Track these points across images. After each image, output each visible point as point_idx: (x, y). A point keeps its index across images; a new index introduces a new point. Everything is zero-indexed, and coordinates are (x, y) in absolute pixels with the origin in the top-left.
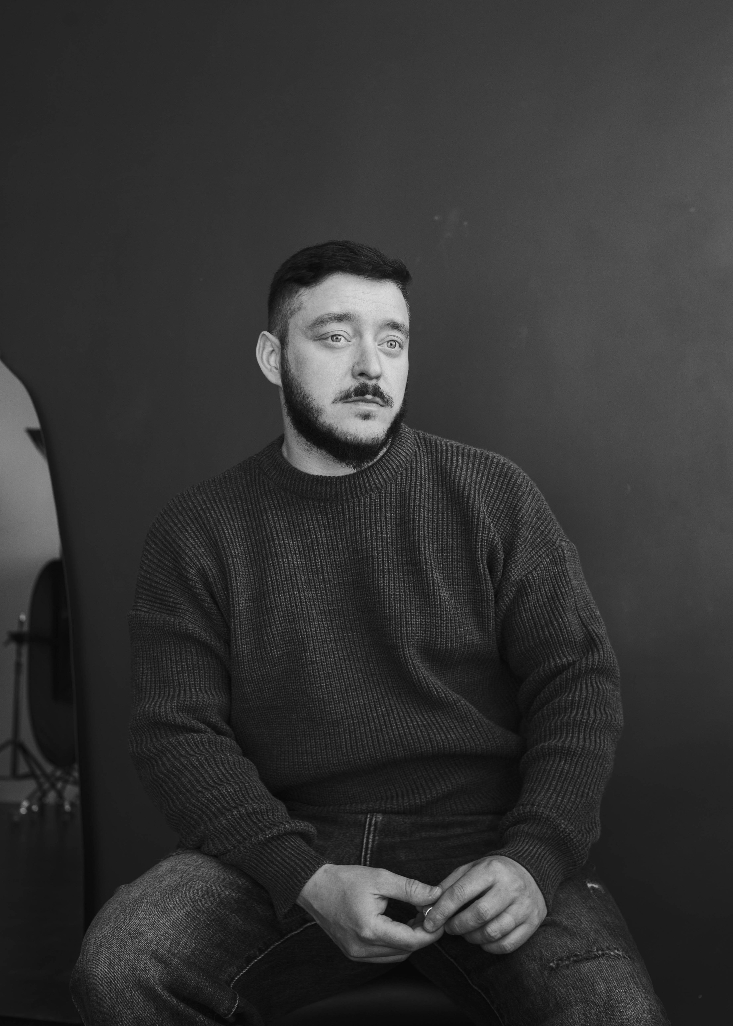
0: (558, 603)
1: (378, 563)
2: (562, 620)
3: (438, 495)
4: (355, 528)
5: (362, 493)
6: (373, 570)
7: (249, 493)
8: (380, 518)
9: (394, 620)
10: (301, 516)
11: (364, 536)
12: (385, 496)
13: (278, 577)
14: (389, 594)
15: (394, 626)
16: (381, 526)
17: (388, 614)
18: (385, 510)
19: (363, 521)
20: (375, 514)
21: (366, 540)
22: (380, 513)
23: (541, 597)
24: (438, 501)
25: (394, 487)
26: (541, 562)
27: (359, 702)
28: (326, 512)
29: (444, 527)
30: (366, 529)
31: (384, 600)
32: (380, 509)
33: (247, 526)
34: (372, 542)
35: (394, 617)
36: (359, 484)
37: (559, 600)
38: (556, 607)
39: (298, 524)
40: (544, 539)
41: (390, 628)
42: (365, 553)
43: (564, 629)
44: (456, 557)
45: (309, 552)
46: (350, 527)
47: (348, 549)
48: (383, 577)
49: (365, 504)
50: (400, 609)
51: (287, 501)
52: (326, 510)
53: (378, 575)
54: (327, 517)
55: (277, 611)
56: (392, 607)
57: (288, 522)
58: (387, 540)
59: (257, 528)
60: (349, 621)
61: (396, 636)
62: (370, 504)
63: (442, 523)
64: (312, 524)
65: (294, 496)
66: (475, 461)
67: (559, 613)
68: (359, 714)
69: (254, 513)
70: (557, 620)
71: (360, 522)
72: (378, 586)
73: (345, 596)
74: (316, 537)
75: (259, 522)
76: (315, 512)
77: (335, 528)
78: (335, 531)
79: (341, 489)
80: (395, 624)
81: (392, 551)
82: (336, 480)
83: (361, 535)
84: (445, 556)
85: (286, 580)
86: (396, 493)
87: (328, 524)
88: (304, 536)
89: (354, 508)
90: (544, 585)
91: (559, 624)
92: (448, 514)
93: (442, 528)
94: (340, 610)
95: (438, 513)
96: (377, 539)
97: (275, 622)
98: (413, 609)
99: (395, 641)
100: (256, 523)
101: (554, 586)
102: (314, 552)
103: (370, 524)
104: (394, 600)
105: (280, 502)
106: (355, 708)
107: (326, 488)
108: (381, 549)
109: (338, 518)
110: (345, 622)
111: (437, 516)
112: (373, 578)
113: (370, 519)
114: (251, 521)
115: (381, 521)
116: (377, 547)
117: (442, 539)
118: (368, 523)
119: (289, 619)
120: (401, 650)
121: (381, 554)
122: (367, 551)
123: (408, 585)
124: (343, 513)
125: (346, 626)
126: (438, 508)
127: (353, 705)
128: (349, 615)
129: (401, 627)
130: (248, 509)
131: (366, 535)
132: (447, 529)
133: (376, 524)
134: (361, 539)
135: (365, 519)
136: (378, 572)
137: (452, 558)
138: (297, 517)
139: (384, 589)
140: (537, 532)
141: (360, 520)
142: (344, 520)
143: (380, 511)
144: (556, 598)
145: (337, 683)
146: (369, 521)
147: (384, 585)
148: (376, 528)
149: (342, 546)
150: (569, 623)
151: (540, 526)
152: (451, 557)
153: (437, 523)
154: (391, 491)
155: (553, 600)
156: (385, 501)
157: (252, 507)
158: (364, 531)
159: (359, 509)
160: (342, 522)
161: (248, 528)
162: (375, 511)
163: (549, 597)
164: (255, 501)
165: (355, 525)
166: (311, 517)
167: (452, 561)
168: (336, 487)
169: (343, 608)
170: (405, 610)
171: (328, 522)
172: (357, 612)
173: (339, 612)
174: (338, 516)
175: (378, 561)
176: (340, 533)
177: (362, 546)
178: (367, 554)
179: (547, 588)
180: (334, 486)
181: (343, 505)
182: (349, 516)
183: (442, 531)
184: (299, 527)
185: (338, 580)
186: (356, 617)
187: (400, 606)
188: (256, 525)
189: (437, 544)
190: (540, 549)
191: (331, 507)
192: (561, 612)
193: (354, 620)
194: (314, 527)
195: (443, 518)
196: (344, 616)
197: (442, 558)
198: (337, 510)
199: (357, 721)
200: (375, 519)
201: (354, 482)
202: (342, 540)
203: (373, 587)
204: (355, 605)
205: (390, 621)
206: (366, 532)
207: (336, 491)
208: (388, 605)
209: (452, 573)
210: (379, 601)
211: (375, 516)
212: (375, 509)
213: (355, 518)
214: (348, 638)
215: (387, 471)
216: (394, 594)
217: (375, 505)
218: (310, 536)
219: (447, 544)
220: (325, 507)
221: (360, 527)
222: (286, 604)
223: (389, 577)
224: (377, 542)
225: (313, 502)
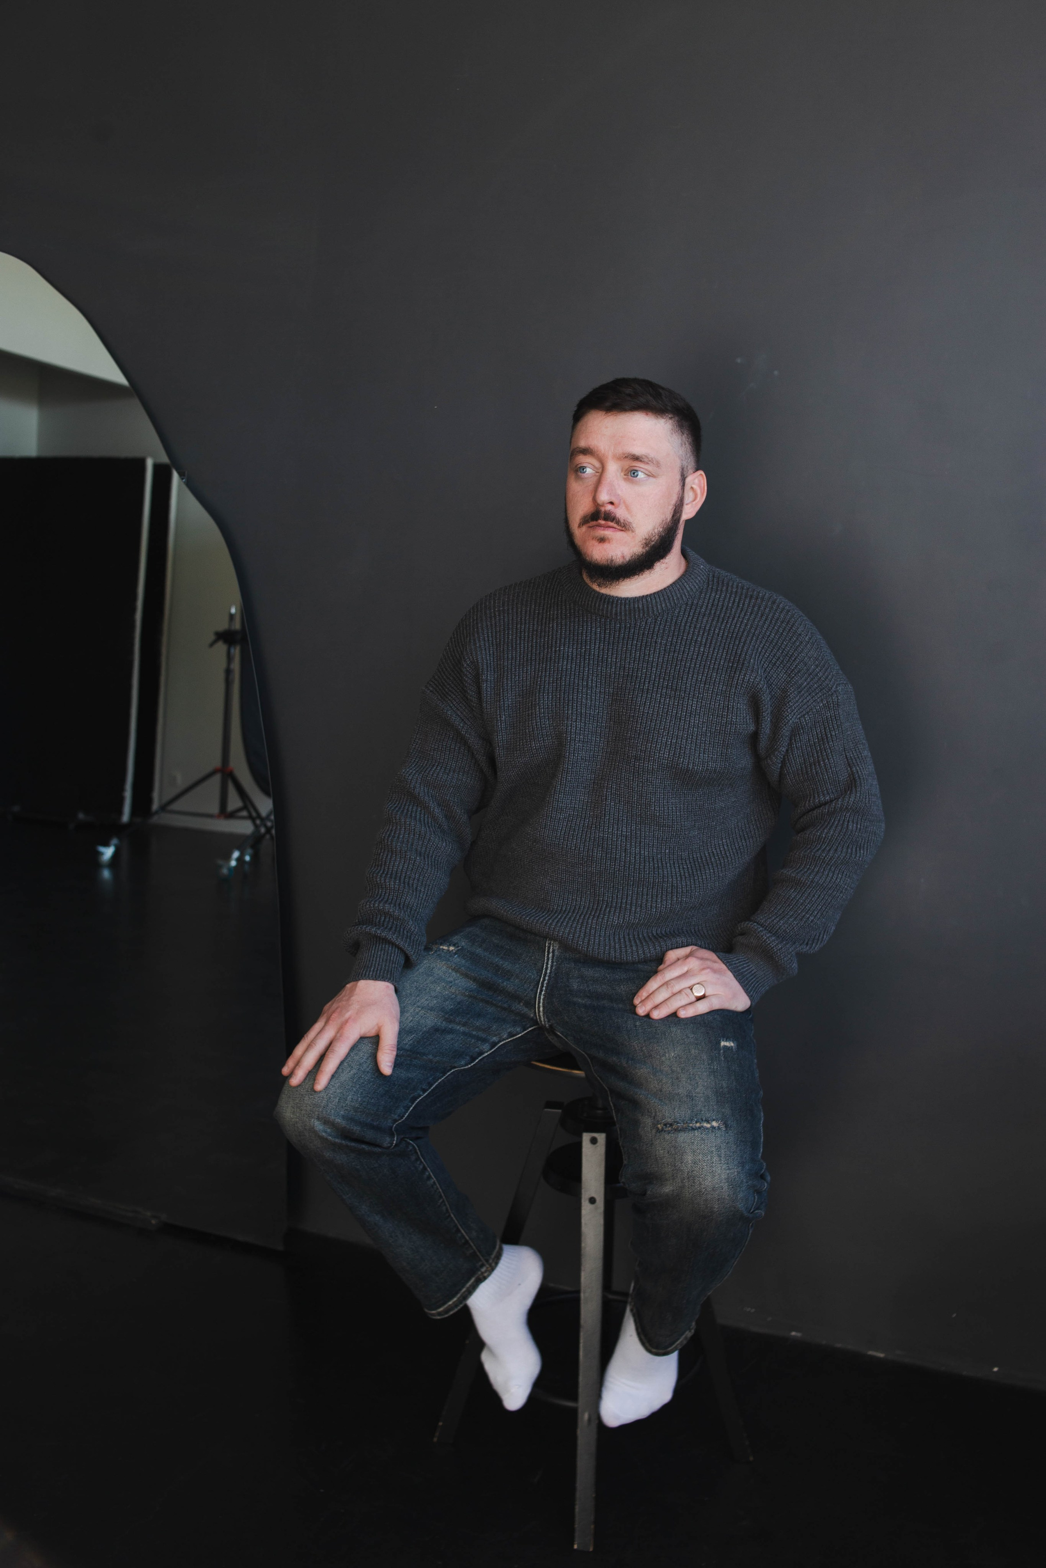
0: (827, 745)
1: (640, 683)
2: (829, 760)
3: (714, 630)
4: (627, 647)
5: (639, 616)
6: (634, 688)
7: (544, 599)
8: (651, 643)
9: (642, 735)
10: (582, 627)
11: (633, 657)
12: (660, 623)
13: (547, 679)
14: (643, 712)
15: (641, 740)
16: (650, 650)
17: (639, 729)
18: (657, 636)
19: (635, 642)
20: (647, 638)
21: (634, 661)
22: (652, 638)
23: (812, 738)
24: (713, 637)
25: (670, 618)
26: (815, 706)
27: (584, 799)
28: (605, 628)
29: (712, 662)
30: (636, 651)
31: (638, 716)
32: (653, 634)
33: (533, 628)
34: (639, 663)
35: (643, 732)
36: (638, 607)
37: (828, 742)
38: (824, 748)
39: (577, 634)
40: (821, 685)
41: (638, 740)
42: (631, 672)
43: (829, 769)
44: (716, 690)
45: (580, 660)
46: (622, 645)
47: (616, 664)
48: (642, 696)
49: (640, 627)
50: (650, 727)
51: (574, 612)
52: (605, 626)
53: (638, 693)
54: (605, 632)
55: (539, 708)
56: (644, 723)
57: (570, 631)
58: (652, 663)
59: (541, 632)
60: (601, 727)
61: (641, 749)
62: (645, 628)
63: (712, 658)
64: (589, 636)
65: (581, 608)
66: (762, 604)
67: (826, 754)
68: (580, 808)
69: (542, 618)
70: (824, 761)
71: (632, 642)
72: (636, 703)
73: (603, 704)
74: (590, 648)
75: (545, 627)
76: (596, 626)
77: (609, 644)
78: (608, 646)
79: (621, 609)
80: (643, 739)
81: (656, 673)
82: (617, 601)
83: (630, 655)
84: (707, 687)
85: (553, 682)
86: (671, 623)
87: (604, 638)
88: (580, 645)
89: (630, 629)
90: (815, 727)
91: (825, 765)
92: (719, 650)
93: (710, 662)
94: (595, 716)
95: (709, 648)
96: (643, 661)
97: (535, 717)
98: (661, 729)
99: (639, 753)
100: (541, 628)
101: (825, 729)
102: (584, 661)
103: (641, 646)
104: (647, 718)
105: (568, 612)
106: (579, 802)
107: (608, 607)
108: (645, 671)
109: (614, 635)
110: (597, 727)
111: (709, 650)
112: (633, 695)
113: (642, 642)
114: (538, 624)
115: (650, 645)
116: (642, 669)
117: (708, 672)
118: (639, 645)
119: (548, 716)
120: (642, 762)
121: (644, 675)
122: (633, 670)
123: (662, 707)
124: (620, 631)
125: (596, 730)
126: (711, 643)
127: (578, 799)
128: (602, 722)
129: (647, 742)
130: (539, 613)
131: (635, 655)
132: (715, 663)
133: (645, 648)
134: (630, 658)
135: (637, 641)
136: (638, 691)
137: (713, 690)
138: (578, 628)
139: (640, 706)
140: (814, 678)
141: (632, 641)
142: (619, 638)
143: (652, 636)
144: (826, 740)
145: (573, 779)
146: (640, 643)
147: (640, 704)
148: (645, 651)
149: (611, 660)
150: (835, 764)
151: (818, 672)
152: (711, 690)
153: (707, 657)
154: (666, 620)
155: (823, 741)
156: (659, 628)
157: (543, 612)
158: (634, 652)
159: (634, 631)
160: (617, 639)
161: (533, 630)
162: (647, 636)
163: (819, 738)
164: (547, 608)
165: (627, 645)
166: (591, 629)
167: (712, 693)
168: (616, 607)
169: (598, 714)
170: (654, 728)
171: (605, 637)
172: (610, 721)
173: (594, 717)
174: (614, 633)
175: (640, 681)
176: (612, 649)
177: (629, 665)
178: (632, 673)
179: (818, 729)
180: (614, 605)
181: (620, 624)
182: (624, 636)
183: (710, 664)
184: (578, 636)
185: (600, 689)
186: (608, 726)
187: (650, 724)
188: (541, 629)
189: (702, 676)
190: (816, 695)
191: (610, 624)
192: (829, 754)
193: (605, 728)
194: (591, 639)
195: (713, 653)
196: (597, 722)
197: (704, 689)
198: (615, 628)
199: (577, 814)
200: (646, 643)
201: (634, 605)
202: (612, 655)
203: (631, 702)
204: (610, 715)
205: (639, 735)
206: (635, 653)
207: (616, 611)
208: (640, 721)
209: (710, 704)
210: (633, 716)
211: (647, 640)
212: (648, 633)
213: (628, 638)
214: (595, 742)
215: (667, 601)
216: (648, 713)
217: (649, 629)
218: (585, 646)
219: (711, 677)
220: (605, 623)
221: (631, 648)
222: (548, 703)
223: (646, 697)
224: (643, 664)
225: (596, 617)
